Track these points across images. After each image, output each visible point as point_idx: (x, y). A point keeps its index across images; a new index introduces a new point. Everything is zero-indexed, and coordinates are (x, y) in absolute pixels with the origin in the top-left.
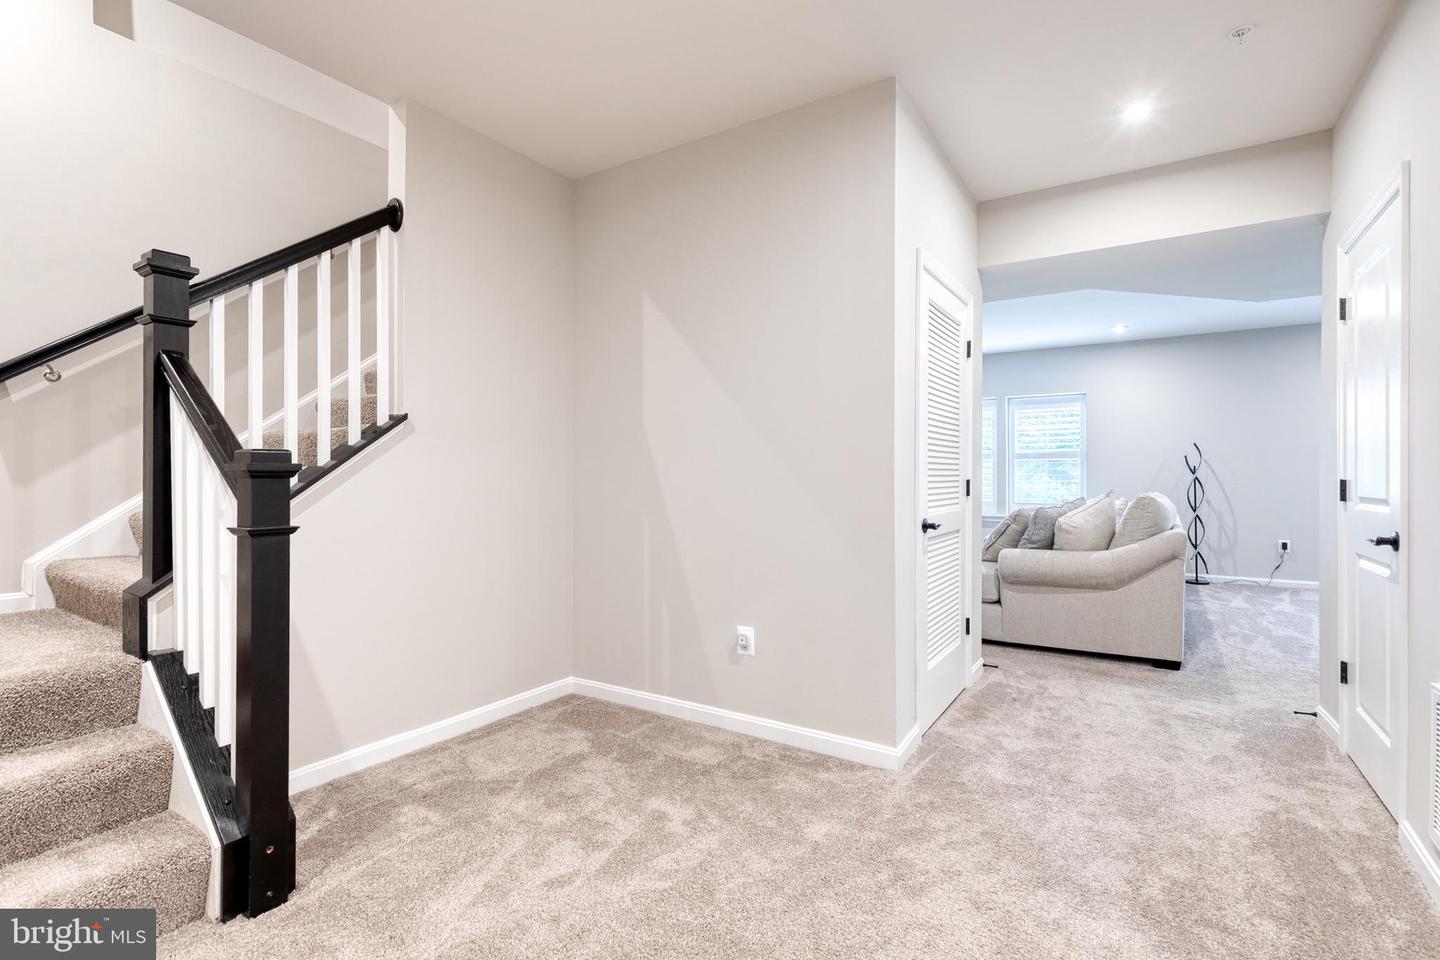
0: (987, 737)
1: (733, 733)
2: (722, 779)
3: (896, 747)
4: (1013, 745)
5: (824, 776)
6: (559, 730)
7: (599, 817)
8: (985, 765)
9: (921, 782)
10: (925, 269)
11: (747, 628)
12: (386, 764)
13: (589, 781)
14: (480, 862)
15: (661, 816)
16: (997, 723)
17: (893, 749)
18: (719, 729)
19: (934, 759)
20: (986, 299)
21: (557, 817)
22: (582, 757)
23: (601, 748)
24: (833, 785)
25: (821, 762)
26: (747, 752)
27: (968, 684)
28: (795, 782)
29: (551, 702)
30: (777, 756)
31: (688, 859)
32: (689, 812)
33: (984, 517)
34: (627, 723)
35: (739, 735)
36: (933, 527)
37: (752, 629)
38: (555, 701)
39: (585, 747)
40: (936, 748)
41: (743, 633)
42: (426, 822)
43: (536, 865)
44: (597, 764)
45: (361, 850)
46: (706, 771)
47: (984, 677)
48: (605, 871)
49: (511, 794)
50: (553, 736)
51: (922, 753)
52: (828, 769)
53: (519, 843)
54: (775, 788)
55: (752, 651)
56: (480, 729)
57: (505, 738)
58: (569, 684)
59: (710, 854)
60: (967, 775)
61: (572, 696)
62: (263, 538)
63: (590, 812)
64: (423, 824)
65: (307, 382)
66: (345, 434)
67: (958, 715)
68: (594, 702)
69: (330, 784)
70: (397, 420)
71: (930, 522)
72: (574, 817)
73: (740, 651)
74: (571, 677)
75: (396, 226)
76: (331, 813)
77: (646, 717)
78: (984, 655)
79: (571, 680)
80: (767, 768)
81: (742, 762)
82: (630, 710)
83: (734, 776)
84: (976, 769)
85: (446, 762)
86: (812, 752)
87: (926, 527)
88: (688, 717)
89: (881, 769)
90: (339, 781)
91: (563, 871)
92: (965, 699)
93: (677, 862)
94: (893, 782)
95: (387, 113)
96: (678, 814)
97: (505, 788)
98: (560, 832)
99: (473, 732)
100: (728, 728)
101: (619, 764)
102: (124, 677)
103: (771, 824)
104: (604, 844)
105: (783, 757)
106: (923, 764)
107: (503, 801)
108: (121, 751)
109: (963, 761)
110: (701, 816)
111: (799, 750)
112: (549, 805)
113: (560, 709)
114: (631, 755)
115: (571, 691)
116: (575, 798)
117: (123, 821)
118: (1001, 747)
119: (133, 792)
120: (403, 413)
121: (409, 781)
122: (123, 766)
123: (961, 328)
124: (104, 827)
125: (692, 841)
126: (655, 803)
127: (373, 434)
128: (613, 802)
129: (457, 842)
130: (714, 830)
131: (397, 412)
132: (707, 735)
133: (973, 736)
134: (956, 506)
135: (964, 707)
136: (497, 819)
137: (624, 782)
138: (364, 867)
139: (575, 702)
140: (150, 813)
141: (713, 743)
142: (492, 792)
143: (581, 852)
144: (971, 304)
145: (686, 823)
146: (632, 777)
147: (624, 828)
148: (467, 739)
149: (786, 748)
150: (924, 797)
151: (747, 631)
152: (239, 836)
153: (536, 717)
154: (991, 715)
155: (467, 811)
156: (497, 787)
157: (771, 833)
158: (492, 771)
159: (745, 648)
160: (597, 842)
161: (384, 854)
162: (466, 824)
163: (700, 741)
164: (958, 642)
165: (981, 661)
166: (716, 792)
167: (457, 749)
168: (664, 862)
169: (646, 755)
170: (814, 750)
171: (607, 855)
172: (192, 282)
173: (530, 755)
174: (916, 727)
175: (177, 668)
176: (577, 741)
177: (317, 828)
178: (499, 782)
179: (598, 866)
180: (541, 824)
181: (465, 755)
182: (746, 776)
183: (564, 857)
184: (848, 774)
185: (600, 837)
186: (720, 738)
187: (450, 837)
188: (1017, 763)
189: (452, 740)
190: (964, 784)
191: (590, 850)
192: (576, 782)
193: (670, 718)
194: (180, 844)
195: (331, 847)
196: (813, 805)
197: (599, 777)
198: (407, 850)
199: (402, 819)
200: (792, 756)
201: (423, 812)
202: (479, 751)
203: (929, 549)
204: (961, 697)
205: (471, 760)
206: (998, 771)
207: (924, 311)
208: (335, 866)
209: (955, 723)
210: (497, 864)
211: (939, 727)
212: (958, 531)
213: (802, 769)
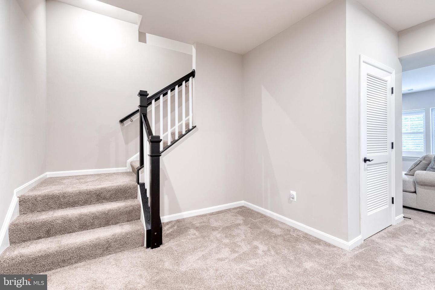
0: (396, 246)
1: (289, 226)
2: (280, 240)
3: (348, 242)
4: (407, 251)
5: (317, 246)
6: (236, 216)
7: (238, 243)
8: (391, 257)
9: (357, 257)
10: (364, 62)
11: (294, 192)
12: (191, 217)
13: (239, 232)
14: (204, 249)
15: (256, 248)
16: (403, 241)
17: (347, 242)
18: (285, 224)
19: (367, 250)
20: (403, 70)
21: (227, 241)
22: (240, 224)
23: (246, 223)
24: (320, 250)
25: (318, 241)
26: (291, 233)
27: (394, 224)
28: (306, 247)
29: (237, 207)
30: (302, 236)
31: (260, 263)
32: (265, 248)
33: (403, 157)
34: (256, 217)
35: (291, 227)
36: (369, 160)
37: (295, 192)
38: (238, 207)
39: (241, 222)
40: (369, 245)
41: (292, 193)
42: (195, 234)
43: (217, 253)
44: (243, 228)
45: (178, 238)
46: (276, 236)
47: (403, 222)
48: (235, 260)
49: (217, 232)
50: (234, 217)
51: (361, 246)
52: (320, 244)
53: (215, 245)
54: (297, 247)
55: (295, 200)
56: (216, 212)
57: (221, 215)
58: (242, 203)
59: (267, 263)
60: (380, 259)
61: (243, 207)
62: (154, 157)
63: (237, 241)
64: (194, 235)
65: (180, 119)
66: (182, 132)
67: (384, 235)
68: (249, 209)
69: (177, 220)
70: (194, 127)
71: (368, 158)
72: (232, 242)
73: (291, 199)
74: (243, 201)
75: (194, 76)
76: (175, 227)
77: (262, 216)
78: (403, 213)
79: (243, 202)
80: (297, 240)
81: (289, 236)
82: (258, 213)
83: (284, 240)
84: (385, 257)
85: (205, 219)
86: (315, 237)
87: (365, 160)
88: (275, 218)
89: (341, 249)
90: (180, 220)
91: (224, 256)
92: (390, 229)
93: (256, 263)
94: (345, 255)
95: (192, 47)
96: (262, 248)
97: (216, 229)
98: (226, 245)
99: (214, 213)
100: (288, 224)
101: (250, 229)
102: (134, 188)
103: (292, 258)
104: (237, 252)
105: (304, 237)
106: (361, 250)
107: (215, 233)
108: (131, 204)
109: (381, 253)
110: (269, 250)
111: (311, 236)
112: (226, 237)
113: (238, 210)
114: (254, 227)
115: (243, 205)
116: (234, 236)
117: (131, 220)
118: (401, 251)
119: (133, 214)
120: (195, 125)
121: (195, 223)
122: (131, 208)
123: (388, 83)
124: (128, 221)
125: (263, 257)
126: (256, 243)
127: (188, 131)
128: (244, 240)
129: (200, 242)
130: (272, 256)
131: (194, 125)
132: (280, 225)
133: (390, 244)
134: (386, 153)
135: (388, 232)
136: (212, 238)
137: (249, 234)
138: (177, 243)
139: (243, 208)
140: (137, 220)
141: (281, 228)
142: (213, 230)
143: (230, 252)
144: (394, 72)
145: (263, 251)
146: (252, 233)
147: (245, 248)
148: (212, 214)
149: (306, 234)
150: (357, 263)
151: (294, 193)
152: (150, 229)
153: (231, 211)
154: (401, 238)
155: (205, 234)
156: (215, 229)
157: (291, 261)
158: (215, 224)
159: (293, 198)
160: (235, 251)
161: (183, 240)
162: (204, 237)
163: (277, 226)
164: (387, 206)
165: (402, 215)
166: (276, 244)
167: (209, 216)
168: (253, 262)
169: (258, 228)
170: (316, 237)
171: (237, 255)
172: (148, 97)
173: (226, 221)
174: (360, 236)
175: (144, 187)
176: (240, 220)
177: (171, 231)
178: (215, 227)
179: (233, 258)
180: (222, 242)
181: (209, 218)
182: (289, 241)
183: (225, 253)
184: (327, 248)
185: (237, 249)
186: (283, 227)
187: (199, 240)
188: (408, 259)
189: (208, 214)
190: (378, 262)
191: (232, 252)
192: (236, 231)
193: (270, 218)
194: (139, 228)
195: (171, 236)
196: (310, 256)
197: (243, 231)
198: (188, 241)
199: (189, 233)
200: (307, 238)
201: (195, 232)
202: (213, 218)
203: (368, 169)
204: (389, 228)
205: (211, 220)
206: (397, 261)
207: (364, 78)
208: (172, 241)
209: (383, 238)
210: (207, 250)
211: (373, 238)
212: (387, 163)
213: (310, 243)
